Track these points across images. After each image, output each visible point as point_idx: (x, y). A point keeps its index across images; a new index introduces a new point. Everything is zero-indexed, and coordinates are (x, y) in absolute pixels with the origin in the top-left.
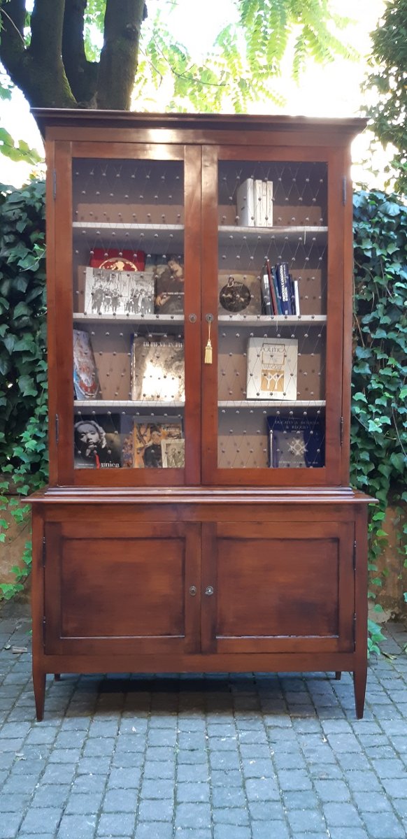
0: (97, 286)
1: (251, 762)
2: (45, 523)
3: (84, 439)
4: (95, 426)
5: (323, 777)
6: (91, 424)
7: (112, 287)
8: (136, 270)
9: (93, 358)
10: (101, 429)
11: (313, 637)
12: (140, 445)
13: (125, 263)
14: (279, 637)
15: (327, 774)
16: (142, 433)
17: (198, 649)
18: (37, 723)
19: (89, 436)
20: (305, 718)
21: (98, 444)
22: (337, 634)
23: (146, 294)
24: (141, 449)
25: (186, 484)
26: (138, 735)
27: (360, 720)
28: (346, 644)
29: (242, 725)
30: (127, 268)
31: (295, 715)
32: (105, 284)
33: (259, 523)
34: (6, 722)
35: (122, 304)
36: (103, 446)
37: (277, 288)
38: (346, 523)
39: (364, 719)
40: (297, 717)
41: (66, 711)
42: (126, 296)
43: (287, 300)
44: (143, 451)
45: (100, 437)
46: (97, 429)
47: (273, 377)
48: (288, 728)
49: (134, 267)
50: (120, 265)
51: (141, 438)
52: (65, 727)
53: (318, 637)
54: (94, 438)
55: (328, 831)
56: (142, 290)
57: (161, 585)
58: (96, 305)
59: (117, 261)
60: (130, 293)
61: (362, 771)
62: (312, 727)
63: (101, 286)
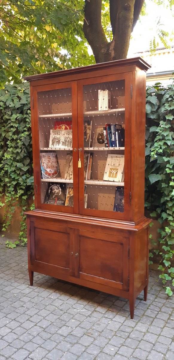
0: (54, 136)
1: (73, 321)
2: (30, 221)
3: (54, 191)
4: (58, 187)
5: (90, 335)
6: (57, 186)
7: (58, 136)
8: (69, 128)
9: (58, 162)
10: (60, 188)
11: (114, 281)
12: (69, 195)
13: (65, 126)
14: (101, 278)
15: (92, 334)
16: (70, 191)
17: (73, 275)
18: (30, 286)
19: (56, 190)
20: (113, 312)
21: (58, 193)
22: (122, 282)
23: (69, 139)
24: (68, 197)
25: (74, 213)
26: (52, 300)
27: (132, 320)
28: (125, 288)
29: (87, 307)
30: (66, 128)
31: (110, 309)
32: (56, 135)
33: (94, 232)
34: (23, 283)
35: (61, 143)
36: (60, 194)
37: (109, 136)
38: (126, 238)
39: (133, 320)
40: (110, 310)
41: (41, 285)
42: (62, 139)
43: (114, 140)
44: (69, 198)
45: (59, 191)
46: (59, 188)
47: (114, 171)
48: (102, 313)
49: (68, 127)
50: (64, 127)
51: (69, 193)
52: (36, 290)
53: (115, 282)
54: (57, 191)
55: (66, 352)
56: (68, 137)
57: (62, 249)
58: (53, 144)
59: (63, 126)
60: (64, 138)
61: (106, 338)
62: (111, 316)
63: (55, 136)
